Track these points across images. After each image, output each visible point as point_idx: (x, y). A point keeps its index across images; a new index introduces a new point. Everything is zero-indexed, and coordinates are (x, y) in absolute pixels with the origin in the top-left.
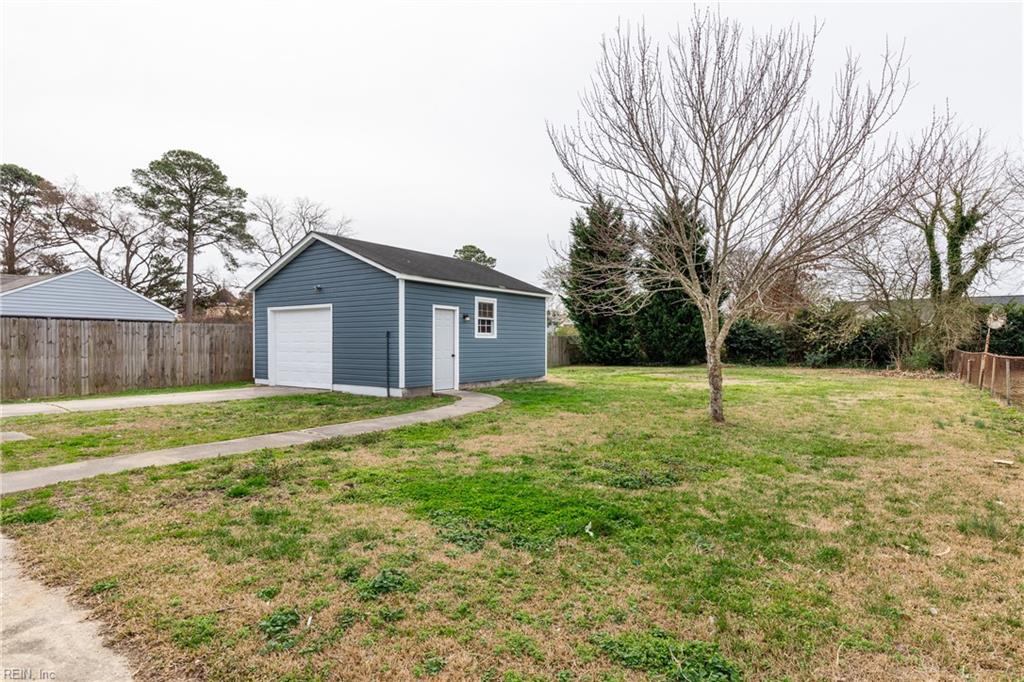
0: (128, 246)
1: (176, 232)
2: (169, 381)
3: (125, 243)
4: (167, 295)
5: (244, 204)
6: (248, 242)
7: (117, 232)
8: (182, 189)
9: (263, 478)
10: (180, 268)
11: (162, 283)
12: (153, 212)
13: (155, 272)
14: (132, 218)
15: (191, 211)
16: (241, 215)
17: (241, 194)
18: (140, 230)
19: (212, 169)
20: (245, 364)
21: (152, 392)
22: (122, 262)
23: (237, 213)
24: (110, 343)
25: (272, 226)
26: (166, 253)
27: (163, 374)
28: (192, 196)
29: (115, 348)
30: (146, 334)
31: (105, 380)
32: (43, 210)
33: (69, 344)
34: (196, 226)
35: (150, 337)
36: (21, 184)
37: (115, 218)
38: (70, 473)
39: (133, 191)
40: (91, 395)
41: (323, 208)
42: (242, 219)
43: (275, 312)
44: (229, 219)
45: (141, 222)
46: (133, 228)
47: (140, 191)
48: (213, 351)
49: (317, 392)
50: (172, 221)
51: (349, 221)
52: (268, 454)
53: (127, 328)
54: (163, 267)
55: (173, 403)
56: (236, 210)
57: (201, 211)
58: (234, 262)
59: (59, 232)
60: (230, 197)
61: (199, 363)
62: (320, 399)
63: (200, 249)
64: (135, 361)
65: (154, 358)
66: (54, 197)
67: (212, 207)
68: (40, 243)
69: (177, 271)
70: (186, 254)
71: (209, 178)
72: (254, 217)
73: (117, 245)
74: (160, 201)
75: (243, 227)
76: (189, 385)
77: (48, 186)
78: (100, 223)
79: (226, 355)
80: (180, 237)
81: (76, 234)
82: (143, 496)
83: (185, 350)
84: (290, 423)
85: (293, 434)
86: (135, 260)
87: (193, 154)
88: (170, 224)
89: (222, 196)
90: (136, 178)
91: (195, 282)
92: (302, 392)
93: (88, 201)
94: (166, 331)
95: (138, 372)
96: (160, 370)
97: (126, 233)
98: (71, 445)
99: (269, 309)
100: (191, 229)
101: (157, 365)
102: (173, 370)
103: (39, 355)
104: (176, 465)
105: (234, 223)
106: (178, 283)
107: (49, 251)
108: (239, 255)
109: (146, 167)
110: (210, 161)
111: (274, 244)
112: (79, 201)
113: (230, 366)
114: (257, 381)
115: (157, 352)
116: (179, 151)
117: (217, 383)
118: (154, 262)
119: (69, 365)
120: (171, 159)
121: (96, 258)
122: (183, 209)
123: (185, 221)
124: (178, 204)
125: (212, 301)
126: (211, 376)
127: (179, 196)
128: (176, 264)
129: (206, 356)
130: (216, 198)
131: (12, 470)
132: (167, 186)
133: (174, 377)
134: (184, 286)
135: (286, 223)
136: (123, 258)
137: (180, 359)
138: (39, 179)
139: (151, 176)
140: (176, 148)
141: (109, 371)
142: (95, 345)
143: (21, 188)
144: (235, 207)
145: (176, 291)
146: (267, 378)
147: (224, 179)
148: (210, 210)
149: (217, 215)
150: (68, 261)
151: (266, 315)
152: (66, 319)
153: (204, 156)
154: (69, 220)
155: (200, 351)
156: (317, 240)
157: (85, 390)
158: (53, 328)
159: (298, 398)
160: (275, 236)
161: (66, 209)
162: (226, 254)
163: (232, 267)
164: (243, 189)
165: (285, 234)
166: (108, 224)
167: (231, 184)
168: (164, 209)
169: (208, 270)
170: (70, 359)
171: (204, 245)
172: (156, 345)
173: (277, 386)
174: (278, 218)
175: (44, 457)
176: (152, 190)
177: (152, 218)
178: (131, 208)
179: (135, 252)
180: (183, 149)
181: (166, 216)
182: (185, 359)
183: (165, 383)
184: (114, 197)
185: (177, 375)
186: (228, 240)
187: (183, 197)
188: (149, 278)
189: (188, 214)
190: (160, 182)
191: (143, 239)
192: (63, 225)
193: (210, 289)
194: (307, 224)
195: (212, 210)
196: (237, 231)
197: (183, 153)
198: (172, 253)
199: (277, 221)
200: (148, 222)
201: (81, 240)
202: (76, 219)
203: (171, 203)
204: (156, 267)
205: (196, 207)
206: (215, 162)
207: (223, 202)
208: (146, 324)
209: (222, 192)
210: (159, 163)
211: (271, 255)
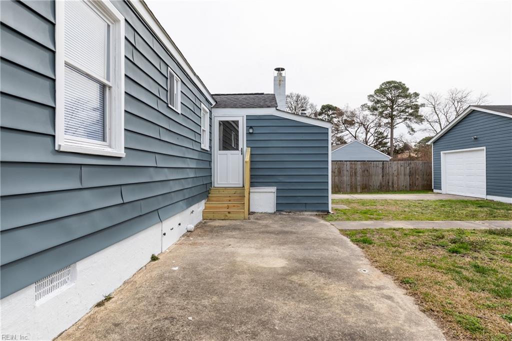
0: (366, 129)
1: (386, 119)
2: (391, 188)
3: (365, 128)
4: (381, 149)
5: (418, 100)
6: (420, 119)
7: (362, 123)
8: (388, 99)
9: (467, 245)
10: (387, 136)
11: (380, 143)
12: (376, 112)
13: (376, 139)
14: (368, 117)
15: (392, 108)
16: (417, 105)
17: (416, 95)
18: (371, 121)
19: (401, 86)
20: (428, 181)
21: (384, 193)
22: (364, 136)
23: (414, 105)
24: (367, 171)
25: (434, 108)
26: (381, 130)
27: (388, 185)
28: (392, 101)
29: (369, 173)
30: (381, 166)
31: (366, 187)
32: (337, 120)
33: (354, 171)
34: (394, 115)
35: (383, 168)
36: (331, 111)
37: (361, 118)
38: (369, 225)
39: (368, 105)
40: (361, 193)
41: (466, 92)
42: (416, 107)
43: (445, 153)
44: (410, 109)
45: (371, 118)
46: (368, 121)
47: (370, 104)
48: (411, 174)
49: (475, 199)
50: (384, 115)
51: (486, 96)
52: (461, 232)
53: (374, 164)
54: (380, 137)
55: (397, 199)
56: (413, 104)
57: (396, 108)
58: (413, 130)
59: (342, 127)
60: (411, 98)
61: (404, 181)
62: (480, 203)
63: (396, 126)
64: (377, 180)
65: (384, 177)
66: (341, 113)
67: (402, 105)
68: (336, 132)
69: (386, 138)
70: (390, 129)
71: (400, 91)
72: (423, 105)
73: (362, 129)
74: (379, 107)
75: (417, 112)
76: (399, 191)
77: (339, 110)
78: (356, 121)
79: (417, 177)
80: (387, 121)
81: (347, 127)
82: (404, 242)
83: (398, 174)
84: (467, 216)
85: (471, 223)
86: (369, 134)
87: (393, 81)
88: (383, 116)
89: (407, 98)
90: (369, 99)
91: (394, 142)
92: (466, 199)
93: (352, 112)
94: (390, 165)
95: (378, 184)
96: (387, 183)
97: (365, 123)
98: (364, 213)
99: (442, 152)
100: (392, 116)
101: (386, 181)
102: (393, 183)
103: (344, 176)
104: (412, 229)
105: (413, 110)
106: (386, 143)
107: (339, 135)
108: (415, 126)
109: (373, 93)
110: (400, 83)
111: (436, 117)
112: (349, 114)
113: (419, 182)
114: (435, 191)
115: (386, 175)
116: (387, 82)
117: (413, 191)
118: (376, 135)
119: (353, 180)
120: (383, 87)
121: (354, 136)
122: (389, 108)
123: (390, 114)
124: (386, 107)
125: (402, 150)
126: (410, 187)
127: (386, 103)
128: (385, 134)
129: (408, 177)
130: (403, 100)
131: (347, 220)
132: (382, 99)
133: (393, 187)
134: (389, 144)
135: (443, 105)
136: (364, 134)
137: (395, 178)
138: (336, 108)
139: (375, 96)
140: (385, 81)
141: (367, 183)
142: (362, 172)
143: (330, 112)
144: (413, 102)
145: (385, 147)
146: (441, 190)
147: (408, 89)
148: (400, 106)
149: (404, 108)
150: (345, 138)
151: (440, 156)
152: (352, 161)
153: (398, 81)
154: (345, 122)
155: (405, 175)
156: (474, 110)
157: (359, 190)
158: (348, 165)
159: (465, 202)
160: (436, 113)
161: (345, 117)
162: (409, 127)
163: (412, 133)
164: (417, 92)
165: (442, 111)
166: (359, 121)
167: (411, 91)
168: (381, 110)
169: (400, 135)
170: (354, 177)
171: (398, 124)
172: (385, 172)
173: (446, 194)
174: (438, 103)
175: (356, 216)
176: (376, 103)
177: (376, 115)
178: (367, 112)
179: (369, 131)
180: (388, 81)
181: (381, 113)
182: (398, 178)
183: (389, 189)
184: (361, 109)
185: (395, 186)
186: (410, 119)
187: (388, 103)
188: (374, 142)
189: (390, 110)
190: (378, 98)
191: (372, 125)
192: (344, 124)
193: (401, 145)
194: (456, 103)
195: (402, 106)
196: (415, 114)
197: (388, 82)
198: (384, 129)
199: (438, 105)
200: (374, 117)
201: (349, 129)
202: (348, 121)
203: (383, 107)
204: (377, 137)
205: (394, 107)
206: (403, 82)
207: (407, 101)
208: (381, 162)
209: (406, 97)
210: (378, 90)
211: (434, 123)
